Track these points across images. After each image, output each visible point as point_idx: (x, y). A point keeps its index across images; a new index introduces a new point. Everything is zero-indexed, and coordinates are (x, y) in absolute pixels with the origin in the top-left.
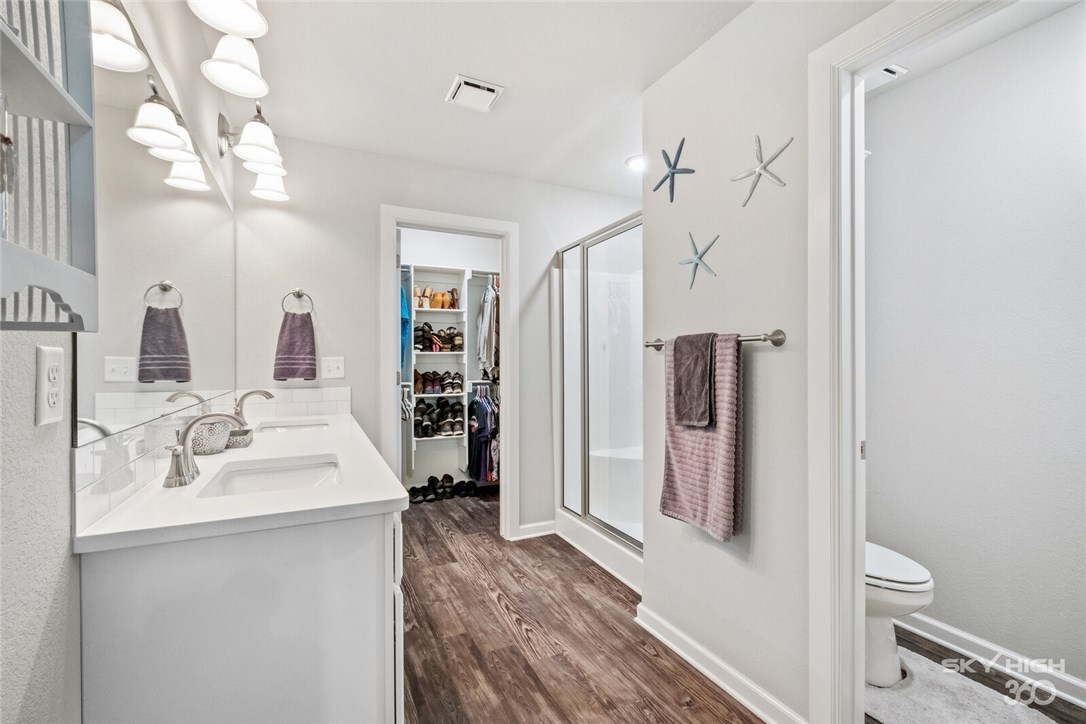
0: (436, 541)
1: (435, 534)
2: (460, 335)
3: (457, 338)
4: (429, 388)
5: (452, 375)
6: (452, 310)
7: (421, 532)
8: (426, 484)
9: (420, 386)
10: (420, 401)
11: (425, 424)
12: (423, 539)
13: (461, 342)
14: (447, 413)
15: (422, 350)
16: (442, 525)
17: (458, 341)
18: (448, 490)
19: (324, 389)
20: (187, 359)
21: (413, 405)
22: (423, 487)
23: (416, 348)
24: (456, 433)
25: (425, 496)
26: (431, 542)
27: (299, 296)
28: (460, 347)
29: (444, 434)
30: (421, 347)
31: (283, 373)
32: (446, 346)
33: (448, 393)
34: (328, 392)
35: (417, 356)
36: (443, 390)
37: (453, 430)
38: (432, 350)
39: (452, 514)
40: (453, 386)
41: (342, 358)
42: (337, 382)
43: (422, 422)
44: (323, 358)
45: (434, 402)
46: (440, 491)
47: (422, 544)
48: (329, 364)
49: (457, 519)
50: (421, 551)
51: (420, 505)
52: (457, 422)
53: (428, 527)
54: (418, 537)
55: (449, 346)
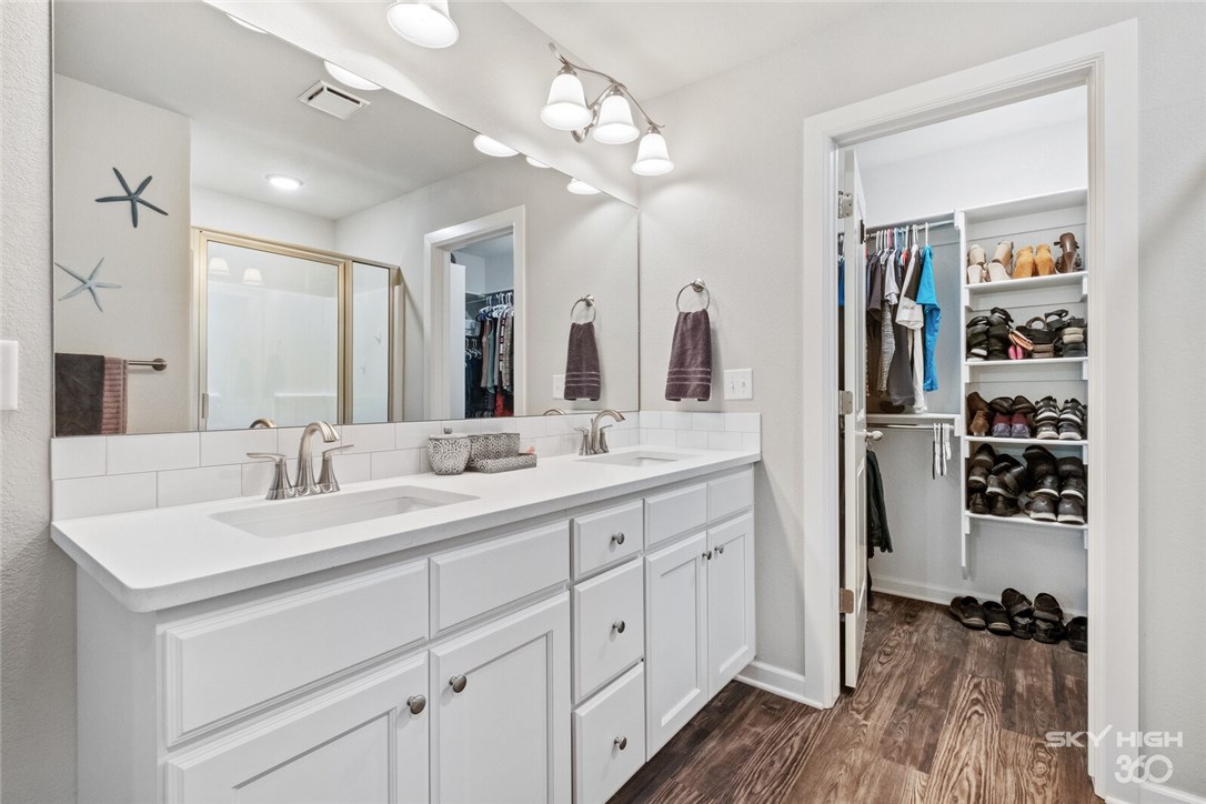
0: (930, 709)
1: (944, 699)
2: (1081, 323)
3: (1068, 330)
4: (1000, 426)
5: (1060, 404)
6: (1059, 275)
7: (922, 680)
8: (998, 600)
9: (980, 421)
10: (979, 449)
11: (989, 489)
12: (912, 694)
13: (1079, 337)
14: (1044, 476)
15: (986, 358)
16: (977, 686)
17: (1070, 335)
18: (1043, 626)
19: (727, 415)
20: (598, 376)
21: (965, 452)
22: (989, 605)
23: (969, 354)
24: (1061, 518)
25: (988, 620)
26: (923, 707)
27: (699, 288)
28: (1080, 348)
29: (1033, 515)
30: (984, 353)
31: (676, 391)
32: (1039, 347)
33: (1045, 437)
34: (730, 418)
35: (973, 368)
36: (1034, 434)
37: (1057, 513)
38: (1008, 358)
39: (1019, 674)
40: (1057, 425)
41: (750, 370)
42: (744, 404)
43: (985, 487)
44: (726, 371)
45: (1018, 454)
46: (1023, 621)
47: (901, 703)
48: (733, 378)
49: (1020, 688)
50: (888, 713)
51: (972, 634)
52: (1069, 497)
53: (945, 680)
54: (909, 686)
55: (1049, 347)
